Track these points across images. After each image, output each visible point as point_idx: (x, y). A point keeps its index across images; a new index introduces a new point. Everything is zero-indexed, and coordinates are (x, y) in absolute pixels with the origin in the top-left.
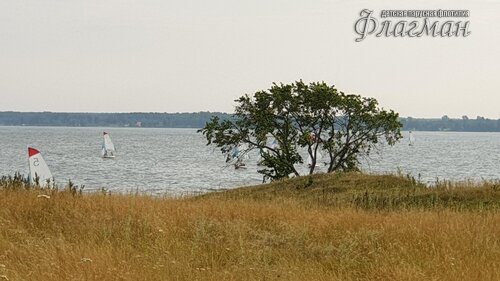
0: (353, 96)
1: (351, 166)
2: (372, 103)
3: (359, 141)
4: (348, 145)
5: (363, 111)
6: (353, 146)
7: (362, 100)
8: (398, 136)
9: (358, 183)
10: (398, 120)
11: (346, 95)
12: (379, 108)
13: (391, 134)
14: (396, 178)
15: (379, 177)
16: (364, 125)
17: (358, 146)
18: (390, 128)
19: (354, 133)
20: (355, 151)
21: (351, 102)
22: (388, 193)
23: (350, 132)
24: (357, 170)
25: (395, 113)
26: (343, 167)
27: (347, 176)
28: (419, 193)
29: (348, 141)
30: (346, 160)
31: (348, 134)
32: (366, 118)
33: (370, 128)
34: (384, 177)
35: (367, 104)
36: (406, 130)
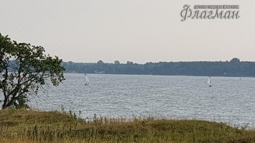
0: (24, 44)
1: (22, 103)
2: (40, 50)
3: (29, 82)
4: (19, 85)
5: (32, 57)
6: (23, 87)
7: (31, 48)
8: (62, 78)
9: (28, 118)
10: (61, 65)
11: (18, 43)
12: (45, 54)
13: (56, 77)
14: (60, 115)
15: (45, 112)
16: (32, 69)
17: (27, 87)
18: (55, 72)
19: (24, 76)
20: (25, 90)
21: (22, 50)
22: (54, 127)
23: (21, 74)
24: (27, 107)
25: (59, 59)
26: (15, 104)
27: (18, 112)
28: (79, 126)
29: (19, 82)
30: (17, 98)
31: (19, 76)
32: (35, 63)
33: (38, 71)
34: (50, 113)
35: (35, 51)
36: (68, 72)
